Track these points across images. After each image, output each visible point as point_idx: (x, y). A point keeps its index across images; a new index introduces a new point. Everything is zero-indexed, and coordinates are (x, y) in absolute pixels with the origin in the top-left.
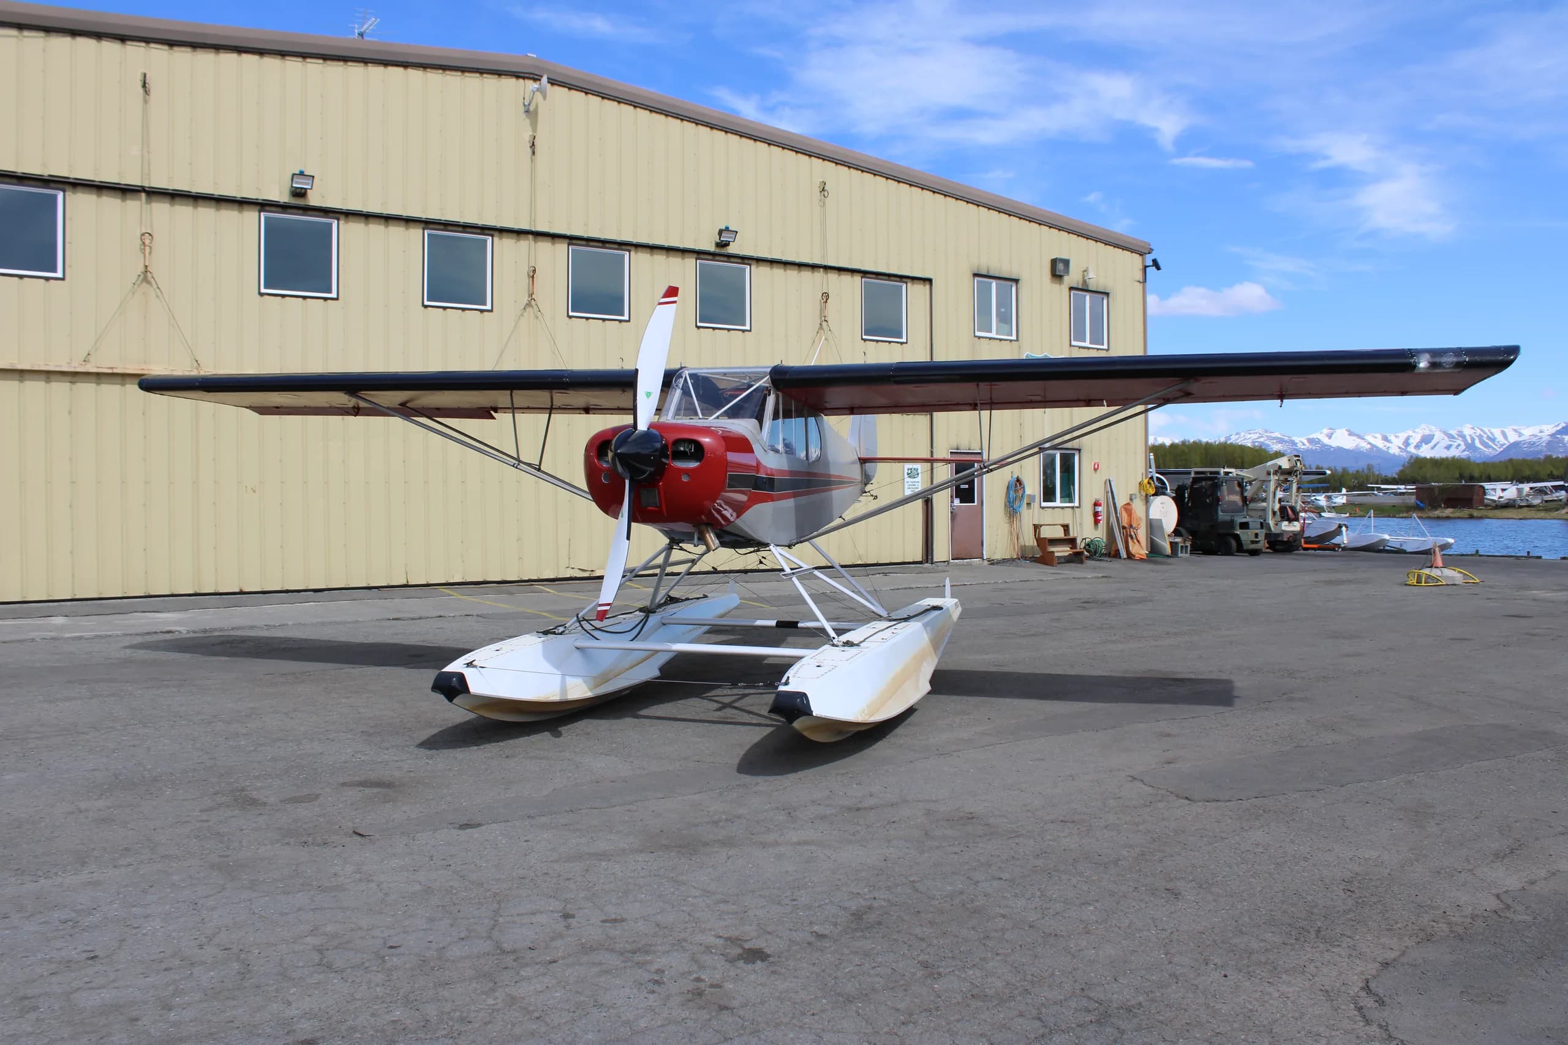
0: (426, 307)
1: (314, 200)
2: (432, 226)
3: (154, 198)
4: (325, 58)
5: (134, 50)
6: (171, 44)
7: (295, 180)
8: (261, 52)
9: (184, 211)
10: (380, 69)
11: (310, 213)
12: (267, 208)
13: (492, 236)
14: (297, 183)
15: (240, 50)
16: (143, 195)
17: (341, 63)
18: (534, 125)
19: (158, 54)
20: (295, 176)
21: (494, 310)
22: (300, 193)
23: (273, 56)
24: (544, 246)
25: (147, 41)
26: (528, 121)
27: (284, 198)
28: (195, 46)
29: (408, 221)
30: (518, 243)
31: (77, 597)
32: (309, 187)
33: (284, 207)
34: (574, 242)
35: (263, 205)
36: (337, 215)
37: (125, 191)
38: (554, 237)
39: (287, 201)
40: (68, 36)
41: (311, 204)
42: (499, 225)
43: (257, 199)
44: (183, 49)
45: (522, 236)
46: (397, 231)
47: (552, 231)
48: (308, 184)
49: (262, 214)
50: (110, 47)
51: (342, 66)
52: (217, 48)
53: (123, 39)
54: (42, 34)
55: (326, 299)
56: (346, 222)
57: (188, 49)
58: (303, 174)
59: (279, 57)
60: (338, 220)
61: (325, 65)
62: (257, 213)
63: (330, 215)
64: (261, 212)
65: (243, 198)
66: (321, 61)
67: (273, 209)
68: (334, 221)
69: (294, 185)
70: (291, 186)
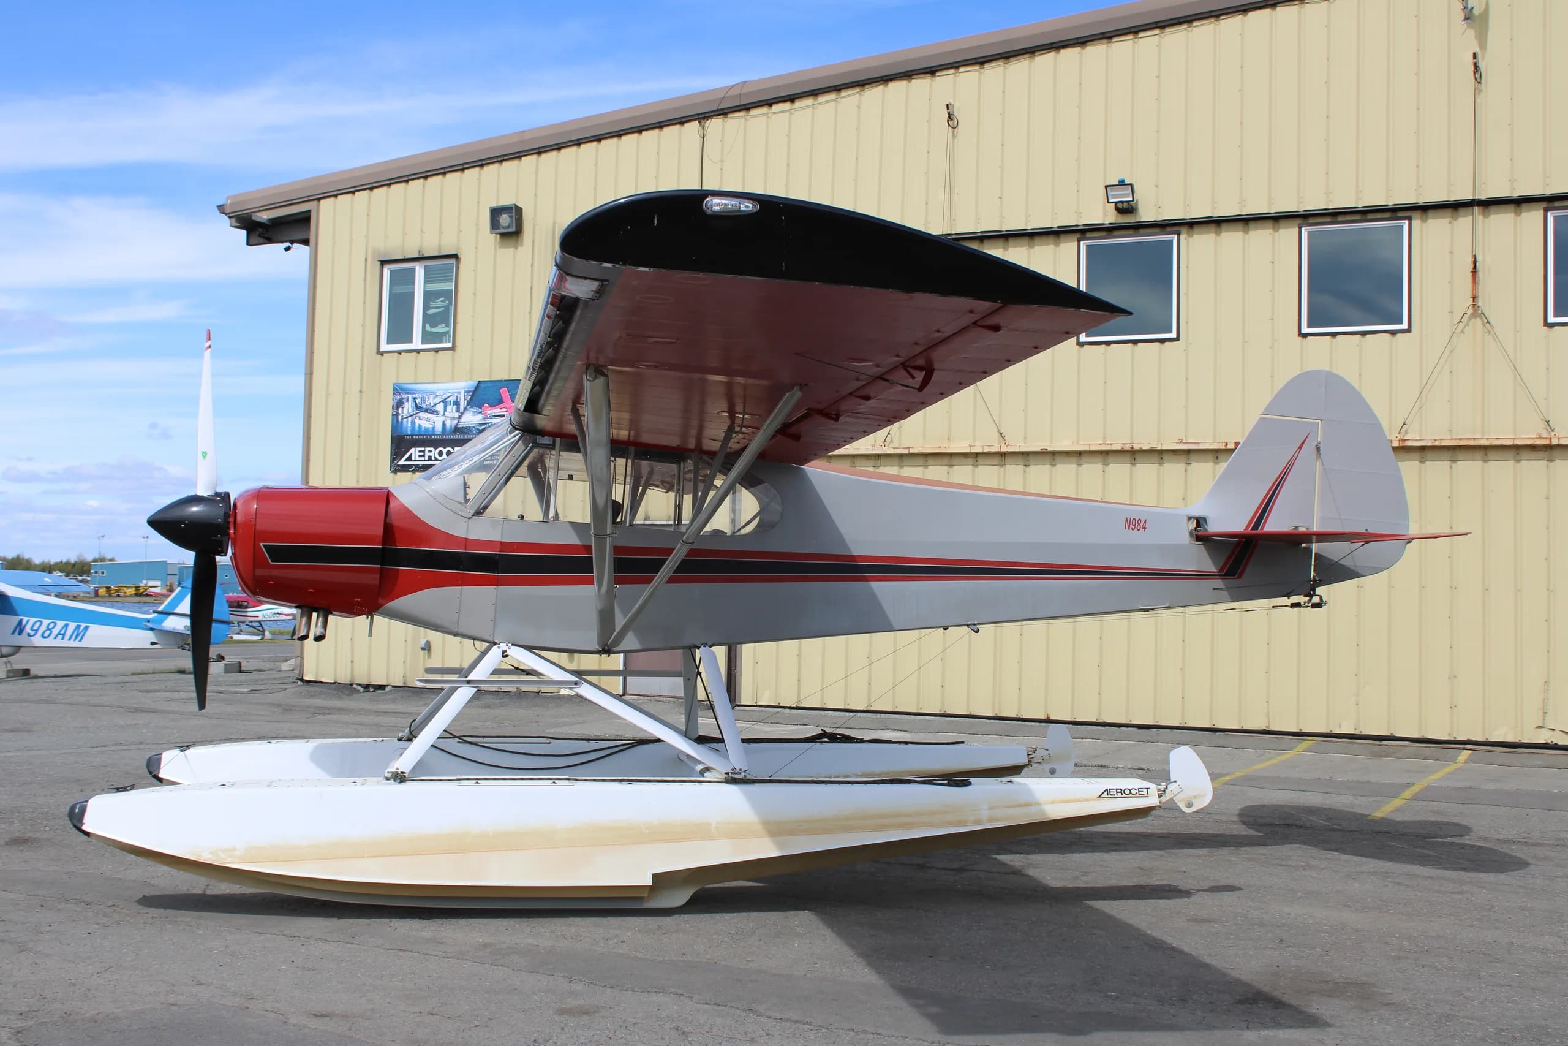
0: (1305, 336)
1: (1146, 214)
2: (1311, 220)
4: (1162, 25)
5: (944, 81)
6: (981, 61)
7: (1110, 194)
8: (1082, 42)
10: (1238, 19)
11: (1142, 231)
12: (1088, 235)
13: (1410, 219)
14: (1114, 196)
15: (1056, 46)
17: (1185, 26)
18: (1482, 38)
19: (969, 76)
20: (1108, 188)
21: (1413, 329)
22: (1125, 209)
23: (1095, 42)
24: (1502, 219)
25: (955, 66)
26: (1471, 33)
27: (1111, 218)
28: (1007, 56)
29: (1277, 219)
30: (1455, 223)
32: (1131, 199)
33: (1109, 230)
34: (1557, 204)
35: (1082, 232)
36: (1176, 229)
38: (1518, 203)
39: (1113, 222)
41: (1143, 220)
42: (1421, 200)
43: (1077, 226)
44: (994, 64)
45: (1462, 210)
46: (1260, 236)
47: (1516, 194)
48: (1126, 195)
49: (1082, 243)
50: (920, 84)
52: (1031, 51)
53: (931, 71)
54: (857, 90)
55: (1162, 341)
56: (1190, 235)
57: (1000, 62)
58: (1122, 183)
59: (1105, 41)
60: (1179, 235)
61: (1163, 35)
62: (1076, 243)
63: (1169, 229)
64: (1079, 242)
65: (1059, 227)
66: (1157, 31)
67: (1095, 234)
68: (1174, 237)
69: (1111, 201)
70: (1108, 202)
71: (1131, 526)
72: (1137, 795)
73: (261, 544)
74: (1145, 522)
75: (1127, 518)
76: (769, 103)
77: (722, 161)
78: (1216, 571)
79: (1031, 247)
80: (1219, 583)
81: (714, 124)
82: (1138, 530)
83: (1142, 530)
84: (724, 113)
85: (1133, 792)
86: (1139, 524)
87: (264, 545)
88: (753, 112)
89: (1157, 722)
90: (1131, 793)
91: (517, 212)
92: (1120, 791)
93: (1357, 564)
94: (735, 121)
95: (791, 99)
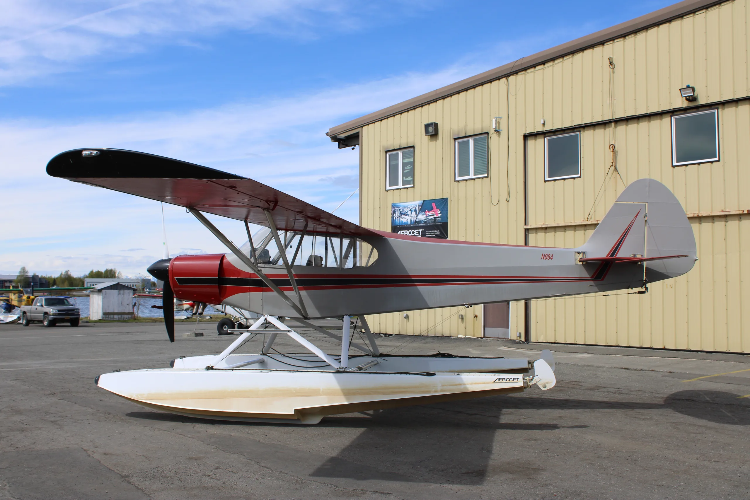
1: (702, 101)
3: (618, 123)
4: (707, 7)
5: (608, 46)
6: (624, 36)
7: (682, 93)
8: (669, 20)
9: (633, 127)
11: (700, 109)
12: (675, 113)
14: (684, 94)
15: (657, 24)
16: (613, 124)
17: (717, 6)
19: (619, 44)
20: (681, 90)
22: (691, 99)
23: (675, 20)
25: (613, 39)
27: (685, 104)
28: (635, 32)
31: (587, 343)
32: (693, 94)
33: (685, 110)
35: (672, 112)
36: (716, 106)
37: (604, 124)
39: (687, 106)
40: (580, 52)
41: (700, 104)
43: (670, 109)
44: (630, 36)
48: (690, 93)
49: (672, 118)
50: (598, 50)
51: (718, 8)
52: (646, 28)
53: (603, 43)
54: (571, 56)
55: (712, 162)
56: (723, 109)
57: (633, 35)
58: (688, 87)
59: (680, 19)
60: (718, 109)
61: (707, 12)
62: (670, 118)
63: (713, 107)
64: (671, 117)
65: (662, 111)
66: (704, 11)
67: (679, 113)
68: (715, 111)
69: (683, 96)
70: (682, 97)
71: (545, 258)
72: (513, 381)
73: (175, 278)
74: (552, 255)
75: (543, 254)
76: (534, 66)
77: (516, 95)
78: (589, 277)
79: (649, 121)
80: (592, 283)
81: (512, 78)
82: (548, 259)
83: (551, 259)
84: (516, 73)
85: (511, 380)
86: (549, 257)
87: (176, 278)
88: (528, 71)
89: (716, 350)
90: (509, 380)
91: (436, 125)
92: (504, 379)
93: (668, 272)
94: (521, 76)
95: (543, 63)
